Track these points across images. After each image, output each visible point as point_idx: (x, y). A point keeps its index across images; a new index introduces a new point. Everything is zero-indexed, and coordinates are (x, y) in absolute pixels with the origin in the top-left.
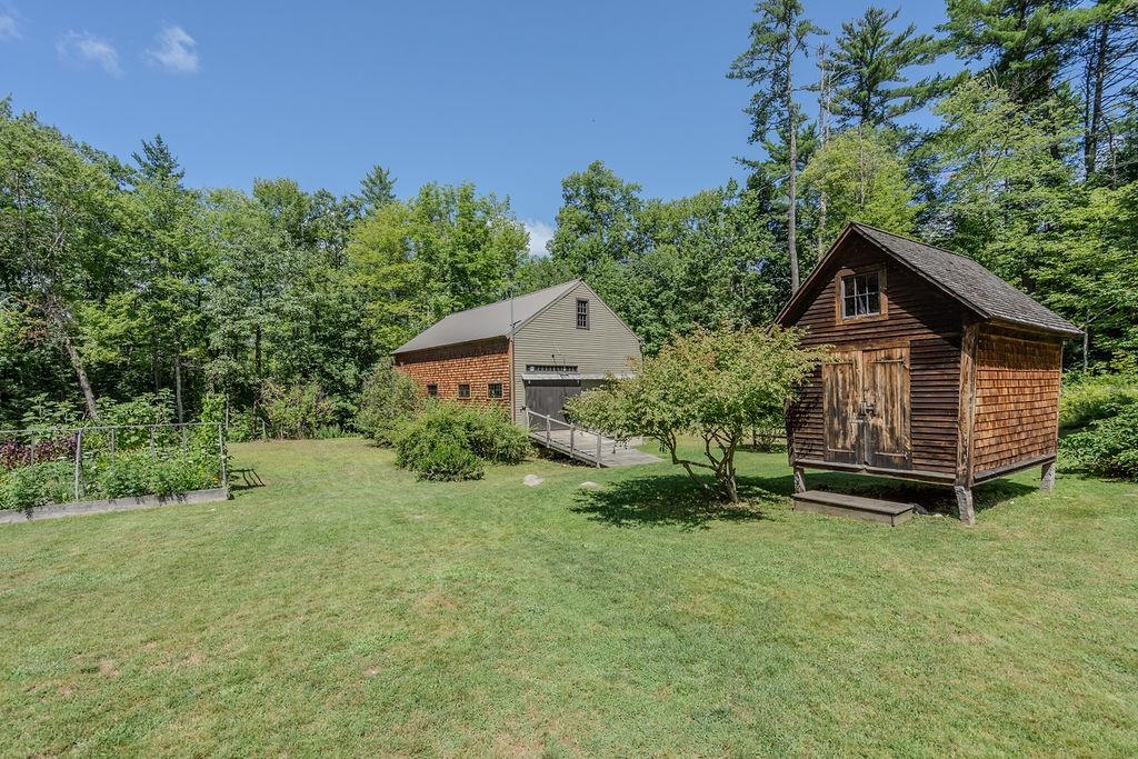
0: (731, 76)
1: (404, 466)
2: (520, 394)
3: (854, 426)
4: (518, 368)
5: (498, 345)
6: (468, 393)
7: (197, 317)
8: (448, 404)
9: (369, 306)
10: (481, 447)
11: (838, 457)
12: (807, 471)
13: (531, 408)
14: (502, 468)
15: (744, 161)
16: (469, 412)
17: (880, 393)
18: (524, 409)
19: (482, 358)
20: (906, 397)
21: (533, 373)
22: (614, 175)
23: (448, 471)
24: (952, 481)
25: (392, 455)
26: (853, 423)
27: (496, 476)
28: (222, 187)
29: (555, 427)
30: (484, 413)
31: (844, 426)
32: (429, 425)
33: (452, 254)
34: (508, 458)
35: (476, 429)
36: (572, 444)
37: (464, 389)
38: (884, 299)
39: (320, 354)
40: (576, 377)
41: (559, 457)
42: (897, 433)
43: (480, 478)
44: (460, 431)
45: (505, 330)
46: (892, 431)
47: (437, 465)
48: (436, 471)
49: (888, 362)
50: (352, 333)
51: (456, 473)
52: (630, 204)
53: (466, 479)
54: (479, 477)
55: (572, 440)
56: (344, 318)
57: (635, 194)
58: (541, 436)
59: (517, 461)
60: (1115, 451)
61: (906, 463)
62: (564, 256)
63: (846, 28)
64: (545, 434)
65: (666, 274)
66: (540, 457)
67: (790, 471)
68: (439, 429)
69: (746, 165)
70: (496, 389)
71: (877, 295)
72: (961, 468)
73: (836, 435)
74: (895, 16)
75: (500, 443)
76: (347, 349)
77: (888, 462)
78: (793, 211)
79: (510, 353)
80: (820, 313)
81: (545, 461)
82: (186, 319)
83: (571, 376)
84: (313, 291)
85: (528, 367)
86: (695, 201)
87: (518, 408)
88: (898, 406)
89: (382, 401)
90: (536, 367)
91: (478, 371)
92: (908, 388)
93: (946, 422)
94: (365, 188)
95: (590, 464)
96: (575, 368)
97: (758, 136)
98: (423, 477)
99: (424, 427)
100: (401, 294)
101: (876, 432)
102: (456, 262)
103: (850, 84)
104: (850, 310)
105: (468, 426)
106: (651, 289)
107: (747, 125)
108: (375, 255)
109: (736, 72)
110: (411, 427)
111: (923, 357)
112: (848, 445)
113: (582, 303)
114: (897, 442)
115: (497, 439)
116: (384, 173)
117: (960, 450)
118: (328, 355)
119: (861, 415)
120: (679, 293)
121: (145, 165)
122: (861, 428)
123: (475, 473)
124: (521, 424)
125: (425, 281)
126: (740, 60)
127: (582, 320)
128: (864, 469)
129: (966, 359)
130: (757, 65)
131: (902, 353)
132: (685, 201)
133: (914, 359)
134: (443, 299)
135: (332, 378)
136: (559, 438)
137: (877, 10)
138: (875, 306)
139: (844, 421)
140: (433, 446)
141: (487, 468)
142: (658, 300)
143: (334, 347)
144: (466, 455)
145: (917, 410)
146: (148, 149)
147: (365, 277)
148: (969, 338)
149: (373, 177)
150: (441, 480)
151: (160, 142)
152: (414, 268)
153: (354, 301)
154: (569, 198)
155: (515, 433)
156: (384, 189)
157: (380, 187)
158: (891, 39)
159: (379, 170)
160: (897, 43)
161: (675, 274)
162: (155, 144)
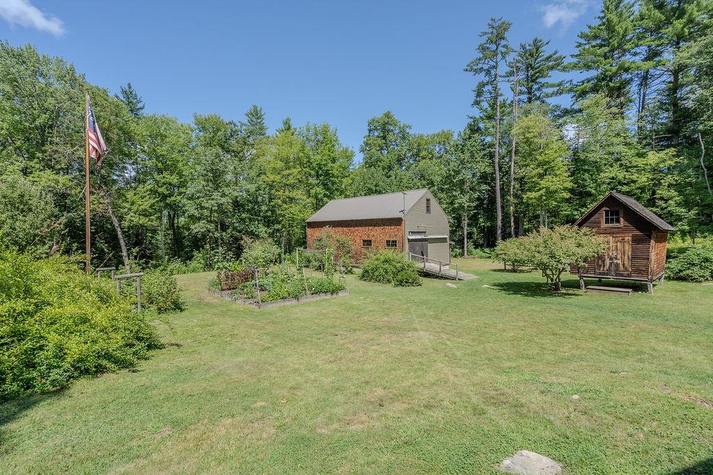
0: (467, 70)
2: (407, 245)
3: (608, 263)
4: (405, 233)
5: (397, 222)
11: (600, 274)
12: (584, 278)
17: (619, 252)
18: (409, 252)
19: (382, 227)
20: (630, 253)
21: (411, 235)
24: (646, 281)
26: (608, 262)
31: (604, 263)
36: (441, 270)
37: (367, 242)
38: (622, 219)
40: (426, 237)
42: (626, 265)
45: (401, 215)
46: (624, 265)
49: (623, 241)
52: (404, 135)
55: (441, 268)
57: (407, 130)
60: (681, 271)
61: (629, 276)
63: (522, 46)
64: (422, 264)
67: (579, 279)
69: (467, 117)
70: (392, 243)
71: (619, 218)
72: (649, 277)
73: (600, 266)
74: (547, 43)
77: (622, 275)
79: (403, 225)
80: (594, 223)
83: (424, 237)
85: (409, 232)
87: (406, 253)
88: (626, 256)
90: (412, 232)
92: (630, 250)
93: (645, 262)
95: (451, 279)
96: (425, 232)
101: (617, 265)
104: (607, 222)
109: (469, 68)
111: (636, 240)
112: (605, 269)
113: (428, 200)
114: (626, 269)
117: (650, 271)
119: (611, 259)
122: (611, 264)
126: (472, 63)
127: (428, 209)
128: (612, 278)
129: (652, 242)
130: (480, 66)
131: (628, 238)
133: (633, 241)
137: (539, 38)
138: (618, 221)
139: (604, 261)
145: (634, 258)
148: (654, 235)
151: (130, 87)
156: (258, 118)
158: (546, 55)
159: (255, 107)
160: (548, 59)
161: (437, 179)
162: (127, 88)
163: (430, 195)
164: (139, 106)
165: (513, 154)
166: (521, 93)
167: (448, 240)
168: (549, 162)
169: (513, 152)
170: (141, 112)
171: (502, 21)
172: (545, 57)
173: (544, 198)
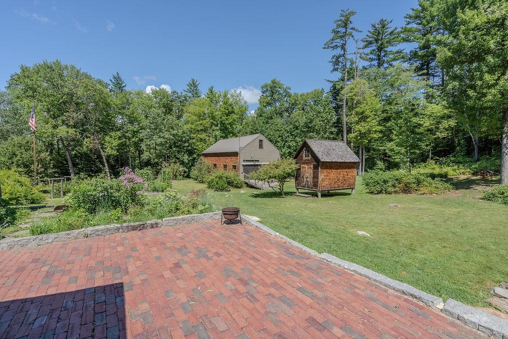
0: (324, 48)
1: (210, 188)
2: (241, 169)
4: (241, 162)
5: (235, 154)
6: (226, 168)
8: (220, 172)
9: (192, 135)
10: (230, 183)
13: (244, 173)
14: (236, 189)
15: (328, 81)
16: (227, 173)
17: (309, 174)
19: (231, 157)
21: (245, 162)
22: (281, 83)
23: (222, 189)
24: (317, 191)
25: (206, 185)
27: (234, 191)
30: (231, 174)
31: (304, 180)
32: (216, 177)
33: (221, 118)
34: (237, 187)
35: (229, 178)
36: (255, 184)
37: (225, 166)
40: (258, 164)
41: (252, 187)
44: (224, 179)
45: (237, 150)
46: (310, 181)
47: (219, 187)
48: (219, 189)
49: (310, 168)
50: (186, 144)
51: (224, 190)
54: (229, 191)
55: (255, 182)
56: (184, 139)
57: (289, 91)
58: (247, 181)
59: (240, 188)
61: (312, 188)
62: (261, 116)
65: (297, 124)
66: (247, 187)
68: (219, 178)
70: (234, 167)
71: (309, 154)
72: (319, 189)
74: (391, 22)
75: (235, 182)
76: (185, 150)
77: (309, 188)
78: (345, 101)
79: (239, 157)
80: (300, 157)
83: (257, 163)
84: (174, 130)
87: (241, 173)
88: (311, 177)
90: (247, 161)
91: (229, 161)
92: (312, 173)
93: (317, 180)
94: (188, 87)
95: (260, 189)
96: (258, 161)
98: (215, 191)
99: (214, 178)
101: (308, 182)
103: (374, 47)
104: (305, 156)
105: (227, 178)
106: (291, 129)
107: (331, 67)
108: (195, 118)
109: (326, 46)
110: (211, 178)
112: (304, 184)
113: (261, 141)
114: (311, 184)
116: (195, 81)
117: (319, 185)
118: (178, 152)
119: (306, 178)
120: (301, 131)
121: (114, 83)
122: (306, 181)
124: (242, 177)
125: (211, 126)
126: (327, 43)
127: (261, 146)
128: (306, 189)
130: (334, 44)
134: (218, 133)
136: (252, 182)
137: (384, 20)
140: (217, 183)
141: (232, 189)
142: (294, 133)
143: (180, 149)
144: (226, 185)
145: (313, 178)
146: (114, 77)
148: (320, 164)
149: (191, 82)
150: (220, 191)
151: (118, 75)
152: (207, 122)
154: (264, 92)
155: (240, 180)
156: (195, 87)
157: (193, 86)
158: (390, 31)
160: (391, 33)
162: (116, 75)
163: (262, 137)
164: (123, 85)
166: (372, 60)
170: (124, 88)
171: (349, 11)
172: (389, 32)
173: (359, 137)
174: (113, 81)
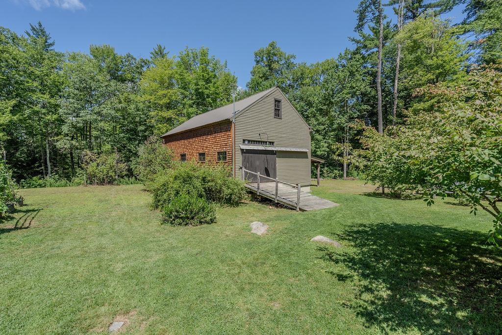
1: (157, 207)
2: (239, 158)
4: (237, 142)
5: (225, 126)
6: (204, 159)
7: (55, 117)
10: (212, 195)
13: (245, 167)
14: (228, 209)
16: (204, 169)
18: (241, 168)
19: (214, 136)
21: (246, 145)
22: (281, 50)
23: (186, 217)
25: (149, 199)
28: (77, 51)
29: (263, 180)
30: (215, 171)
32: (176, 178)
33: (197, 84)
34: (231, 201)
35: (209, 181)
36: (277, 193)
37: (202, 155)
39: (125, 139)
40: (273, 149)
41: (265, 200)
43: (212, 222)
44: (198, 183)
47: (177, 211)
48: (176, 217)
50: (142, 128)
51: (193, 218)
52: (289, 66)
53: (201, 223)
55: (277, 190)
56: (138, 119)
57: (292, 60)
58: (253, 186)
59: (237, 204)
64: (256, 185)
66: (252, 200)
68: (182, 181)
69: (354, 42)
70: (222, 155)
75: (226, 191)
76: (139, 136)
78: (379, 66)
79: (233, 130)
81: (256, 204)
82: (49, 117)
83: (270, 148)
85: (244, 141)
86: (323, 65)
87: (237, 168)
89: (150, 163)
90: (249, 141)
91: (212, 145)
94: (153, 56)
95: (291, 208)
96: (273, 143)
97: (360, 27)
98: (165, 221)
99: (171, 179)
100: (169, 106)
102: (199, 89)
105: (204, 179)
106: (303, 107)
113: (277, 102)
115: (224, 188)
116: (163, 48)
123: (208, 218)
124: (239, 178)
127: (277, 113)
132: (318, 64)
135: (132, 152)
136: (267, 187)
140: (178, 193)
142: (306, 113)
143: (133, 135)
144: (201, 203)
146: (33, 29)
147: (149, 97)
149: (157, 51)
150: (180, 224)
151: (40, 26)
152: (176, 92)
153: (143, 110)
154: (258, 62)
155: (236, 184)
156: (162, 57)
159: (160, 47)
161: (315, 100)
162: (38, 27)
163: (279, 95)
165: (397, 72)
167: (309, 155)
168: (442, 66)
169: (398, 68)
170: (52, 47)
174: (32, 34)
